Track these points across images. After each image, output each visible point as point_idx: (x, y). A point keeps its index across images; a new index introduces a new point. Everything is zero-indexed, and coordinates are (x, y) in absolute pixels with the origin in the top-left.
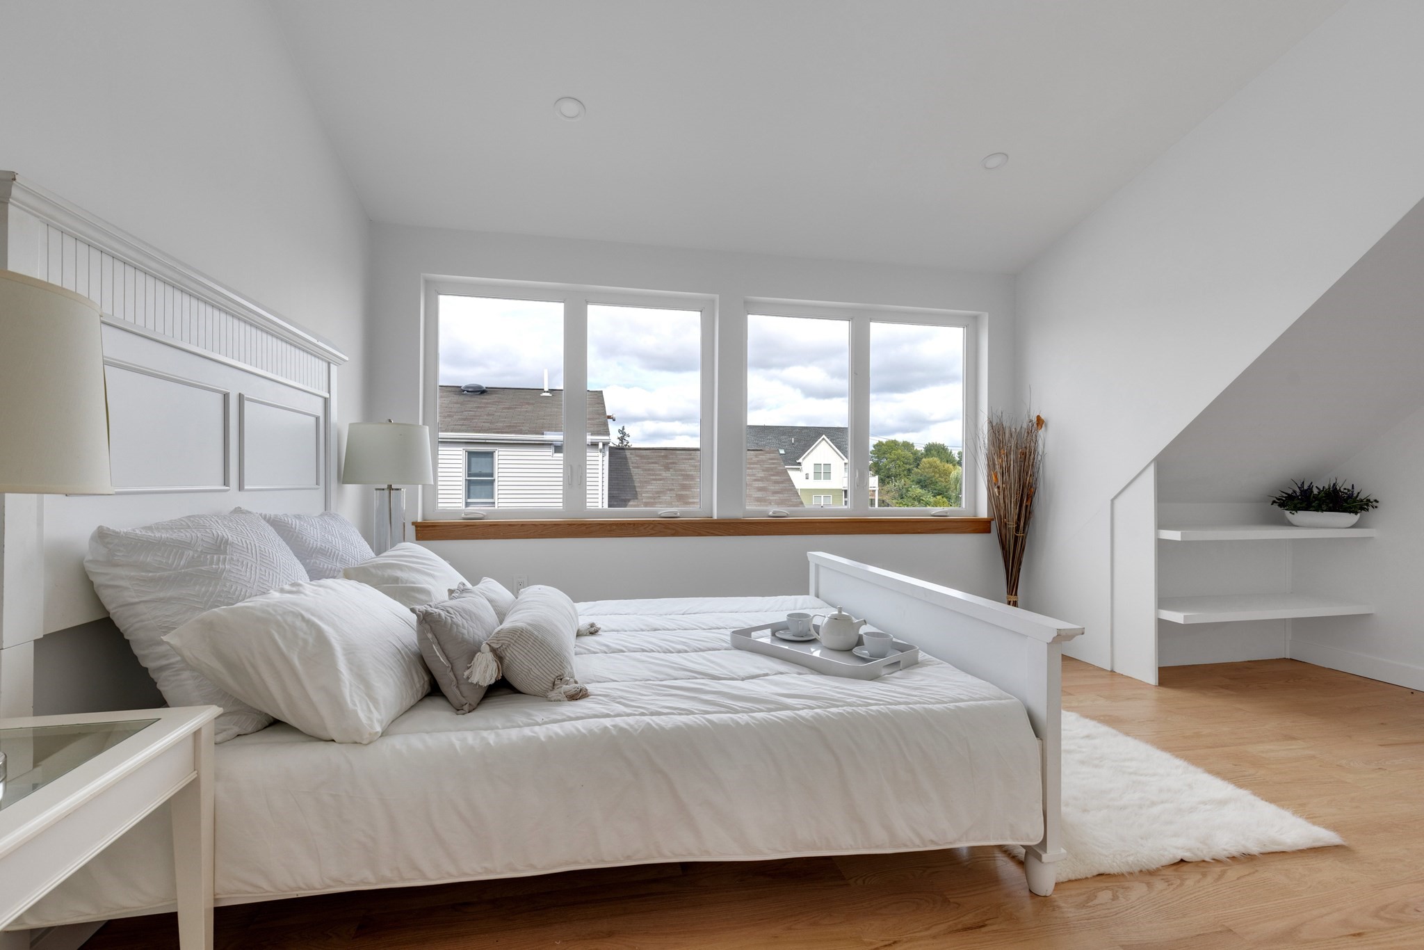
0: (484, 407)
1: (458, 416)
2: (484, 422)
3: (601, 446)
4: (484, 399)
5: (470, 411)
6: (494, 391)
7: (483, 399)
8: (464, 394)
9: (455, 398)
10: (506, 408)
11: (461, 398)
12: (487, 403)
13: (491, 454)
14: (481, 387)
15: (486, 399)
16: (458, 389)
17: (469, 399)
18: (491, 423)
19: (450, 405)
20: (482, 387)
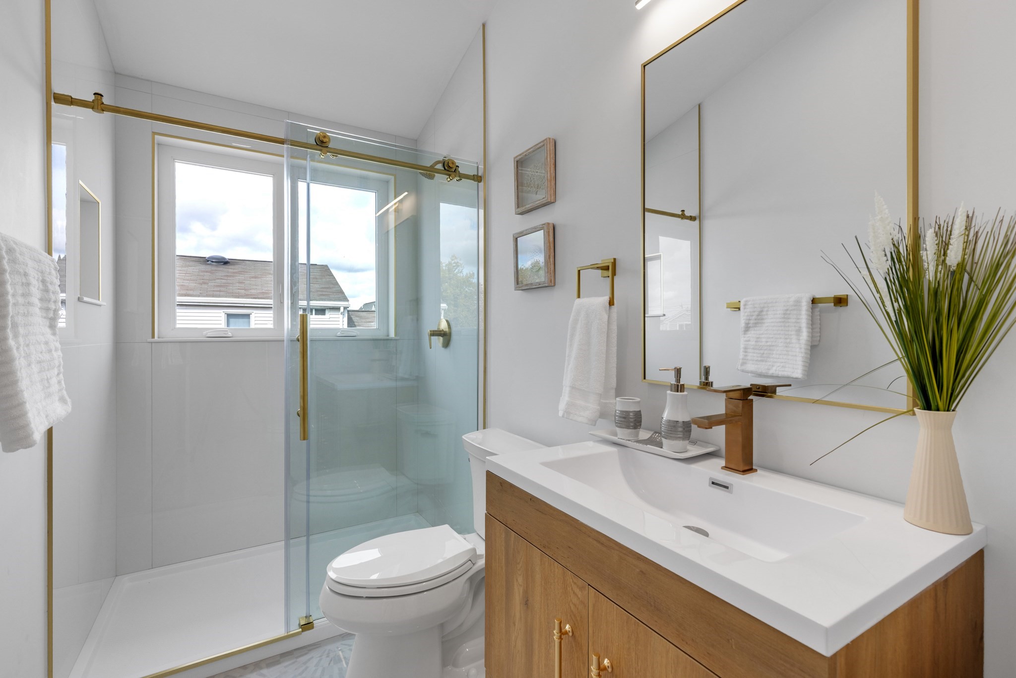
0: (233, 276)
1: (212, 283)
2: (238, 289)
3: (342, 309)
4: (230, 269)
5: (221, 279)
6: (237, 262)
7: (228, 269)
8: (208, 264)
9: (203, 267)
10: (253, 277)
11: (209, 268)
12: (234, 273)
13: (248, 316)
14: (224, 258)
15: (231, 269)
16: (201, 260)
17: (214, 268)
18: (245, 290)
19: (201, 274)
20: (226, 259)
